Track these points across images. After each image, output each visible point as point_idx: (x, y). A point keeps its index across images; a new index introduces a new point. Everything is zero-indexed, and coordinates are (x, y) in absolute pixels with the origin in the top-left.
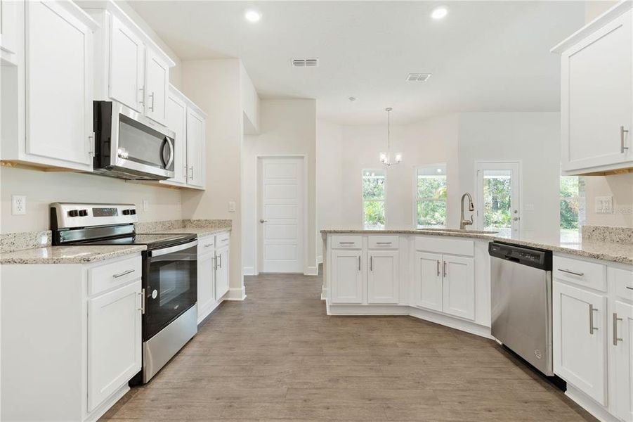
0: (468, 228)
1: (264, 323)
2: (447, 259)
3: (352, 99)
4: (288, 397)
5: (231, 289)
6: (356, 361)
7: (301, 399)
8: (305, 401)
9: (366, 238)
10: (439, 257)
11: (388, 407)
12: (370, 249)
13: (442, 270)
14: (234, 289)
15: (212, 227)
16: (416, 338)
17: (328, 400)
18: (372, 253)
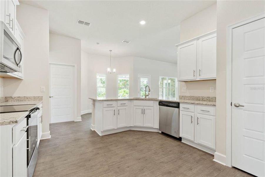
0: (147, 97)
1: (73, 146)
2: (145, 108)
3: (98, 43)
4: (111, 169)
5: (43, 133)
6: (125, 149)
7: (116, 168)
8: (118, 168)
9: (116, 102)
10: (142, 107)
11: (146, 160)
12: (118, 107)
13: (143, 112)
14: (45, 133)
15: (29, 100)
16: (138, 137)
17: (126, 165)
18: (119, 108)
